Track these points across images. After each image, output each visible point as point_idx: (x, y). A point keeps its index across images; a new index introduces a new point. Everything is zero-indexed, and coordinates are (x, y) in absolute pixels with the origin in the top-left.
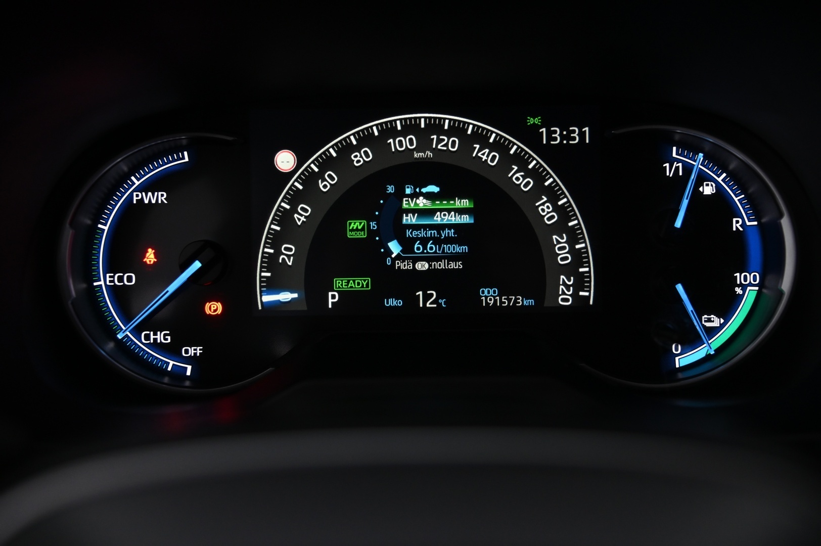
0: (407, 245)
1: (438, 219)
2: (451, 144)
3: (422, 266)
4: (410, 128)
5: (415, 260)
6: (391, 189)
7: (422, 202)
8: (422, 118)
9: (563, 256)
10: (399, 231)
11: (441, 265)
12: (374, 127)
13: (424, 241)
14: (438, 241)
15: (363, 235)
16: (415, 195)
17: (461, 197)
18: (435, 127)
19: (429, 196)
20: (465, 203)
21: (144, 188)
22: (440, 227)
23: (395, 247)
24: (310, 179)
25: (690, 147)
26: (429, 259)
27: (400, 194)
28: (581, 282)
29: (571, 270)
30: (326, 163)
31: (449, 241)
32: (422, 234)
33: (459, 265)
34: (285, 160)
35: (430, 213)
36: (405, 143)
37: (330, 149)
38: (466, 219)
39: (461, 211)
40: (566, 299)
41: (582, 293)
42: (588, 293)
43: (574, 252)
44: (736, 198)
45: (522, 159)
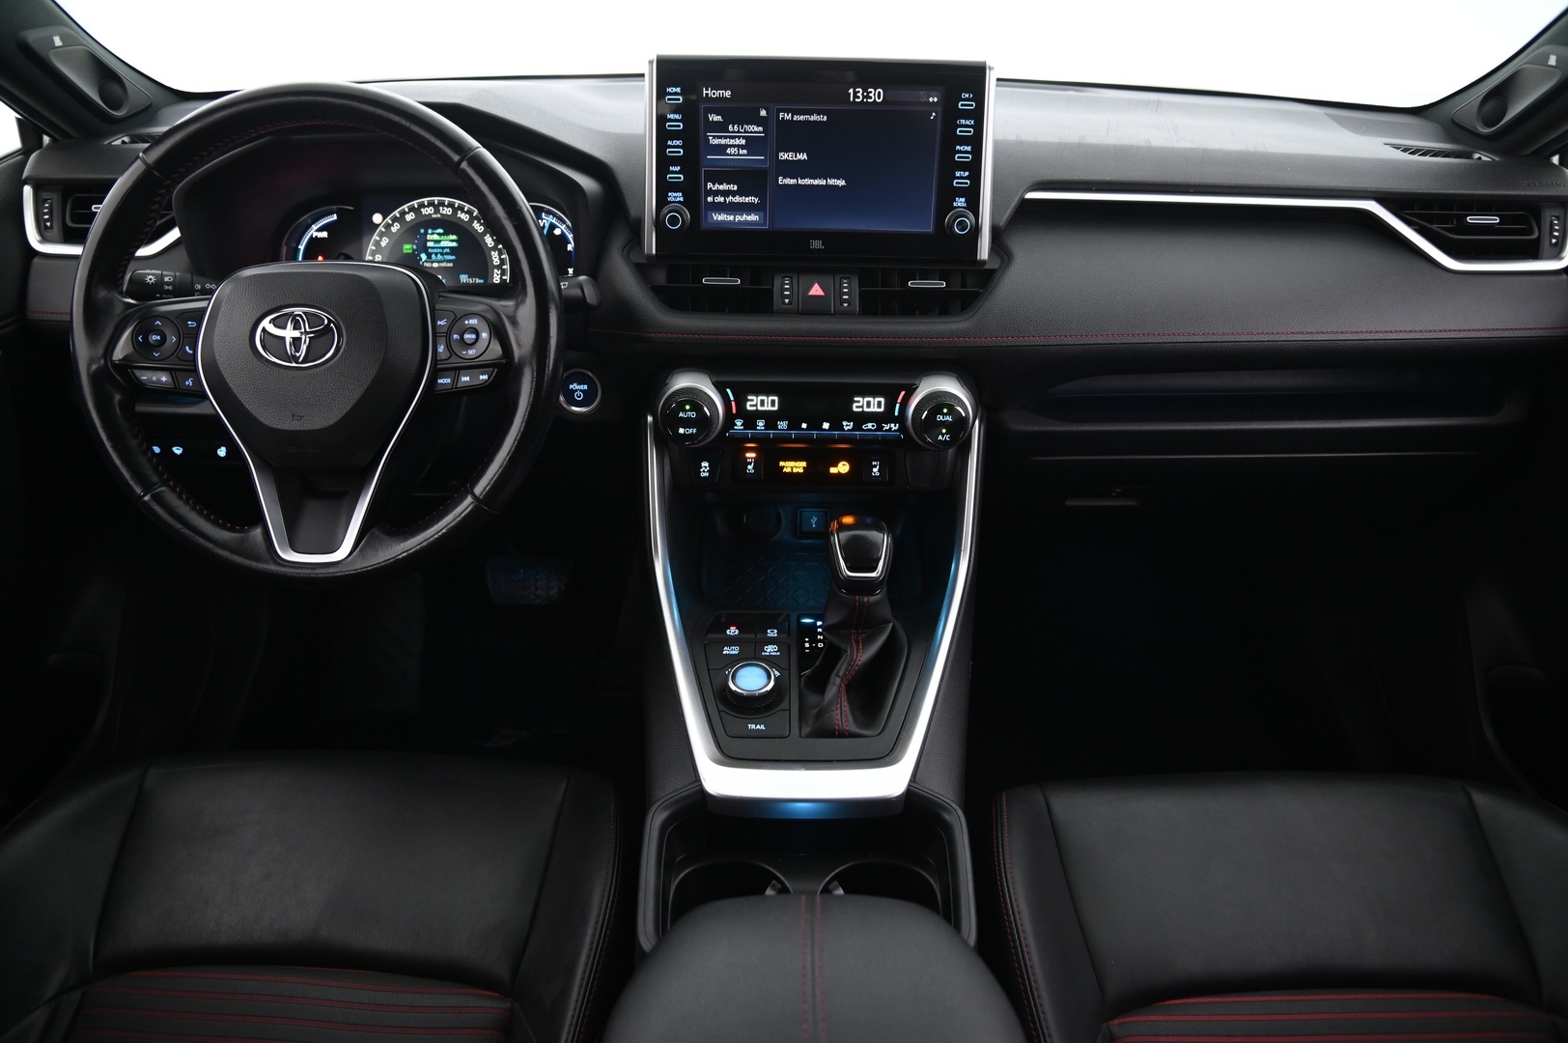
0: (429, 256)
1: (443, 244)
2: (448, 211)
3: (435, 265)
4: (431, 204)
5: (432, 262)
6: (422, 231)
7: (436, 237)
8: (436, 199)
9: (496, 261)
10: (425, 249)
11: (444, 265)
12: (415, 203)
13: (436, 254)
14: (442, 254)
15: (411, 251)
16: (432, 234)
17: (452, 234)
18: (442, 204)
19: (439, 234)
20: (454, 237)
21: (318, 230)
22: (443, 248)
23: (424, 257)
24: (388, 226)
25: (549, 213)
26: (439, 262)
27: (426, 233)
28: (503, 273)
29: (499, 267)
30: (395, 219)
31: (447, 254)
32: (435, 251)
33: (451, 265)
34: (377, 218)
35: (439, 241)
36: (428, 211)
37: (396, 213)
38: (454, 244)
39: (452, 241)
40: (497, 279)
41: (504, 277)
42: (507, 278)
43: (500, 259)
44: (570, 236)
45: (478, 219)
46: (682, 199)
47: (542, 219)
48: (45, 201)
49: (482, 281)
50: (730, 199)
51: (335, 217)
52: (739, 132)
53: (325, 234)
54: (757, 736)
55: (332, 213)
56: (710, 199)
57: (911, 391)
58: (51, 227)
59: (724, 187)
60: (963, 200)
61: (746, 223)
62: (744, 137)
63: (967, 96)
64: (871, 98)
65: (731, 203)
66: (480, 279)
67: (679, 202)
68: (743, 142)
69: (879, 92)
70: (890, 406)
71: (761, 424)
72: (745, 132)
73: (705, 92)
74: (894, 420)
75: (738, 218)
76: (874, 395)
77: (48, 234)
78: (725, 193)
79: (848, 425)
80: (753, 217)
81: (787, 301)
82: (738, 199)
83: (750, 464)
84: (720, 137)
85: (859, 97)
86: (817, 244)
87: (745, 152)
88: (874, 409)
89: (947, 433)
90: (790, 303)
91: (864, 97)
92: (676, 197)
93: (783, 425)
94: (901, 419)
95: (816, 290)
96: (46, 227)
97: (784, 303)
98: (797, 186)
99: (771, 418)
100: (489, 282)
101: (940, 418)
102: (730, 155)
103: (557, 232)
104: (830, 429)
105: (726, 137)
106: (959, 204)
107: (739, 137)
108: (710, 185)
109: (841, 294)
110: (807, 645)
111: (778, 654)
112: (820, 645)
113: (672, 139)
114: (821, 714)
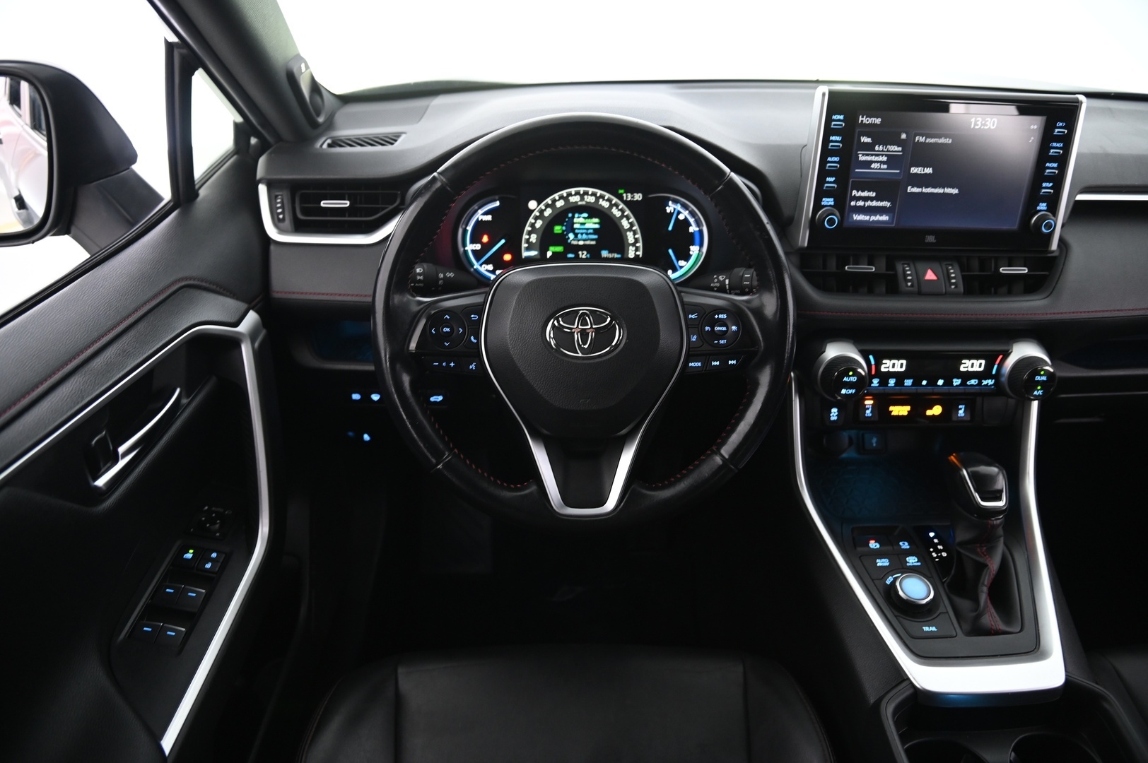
0: (576, 235)
1: (587, 226)
2: (592, 199)
3: (581, 243)
4: (577, 193)
5: (579, 240)
6: (570, 215)
7: (581, 220)
8: (582, 190)
9: (631, 240)
10: (573, 230)
11: (588, 243)
12: (564, 193)
13: (582, 234)
14: (587, 234)
15: (560, 232)
16: (579, 217)
17: (596, 218)
18: (586, 193)
19: (584, 218)
20: (597, 220)
21: (484, 214)
22: (588, 229)
23: (571, 236)
24: (542, 212)
25: (675, 202)
26: (584, 240)
27: (573, 217)
28: (637, 249)
29: (634, 245)
30: (547, 206)
31: (590, 234)
32: (581, 231)
33: (594, 243)
34: (532, 204)
35: (584, 224)
36: (573, 199)
37: (549, 201)
38: (597, 226)
39: (595, 223)
40: (631, 254)
41: (638, 253)
42: (640, 253)
43: (634, 238)
44: (692, 220)
45: (617, 205)
46: (832, 203)
47: (669, 206)
48: (276, 197)
49: (619, 256)
50: (869, 203)
51: (497, 204)
52: (882, 151)
53: (489, 218)
54: (930, 636)
55: (495, 200)
56: (853, 203)
57: (1006, 354)
58: (283, 219)
59: (866, 194)
60: (1045, 204)
61: (878, 222)
62: (886, 155)
63: (1061, 124)
64: (987, 125)
65: (869, 207)
66: (618, 253)
67: (830, 206)
68: (885, 159)
69: (994, 122)
70: (989, 367)
71: (892, 382)
72: (888, 151)
73: (861, 119)
74: (991, 377)
75: (873, 218)
76: (977, 358)
77: (281, 225)
78: (865, 199)
79: (956, 382)
80: (885, 218)
81: (909, 284)
82: (874, 203)
83: (868, 409)
84: (867, 155)
85: (978, 125)
86: (931, 239)
87: (885, 166)
88: (976, 368)
89: (1041, 389)
90: (912, 286)
91: (982, 125)
92: (828, 201)
93: (908, 382)
94: (997, 377)
95: (930, 275)
96: (279, 219)
97: (907, 286)
98: (921, 193)
99: (899, 377)
100: (625, 256)
101: (1038, 378)
102: (873, 169)
103: (681, 217)
104: (944, 385)
105: (872, 155)
106: (1042, 208)
107: (882, 155)
108: (854, 192)
109: (950, 278)
110: (934, 555)
111: (919, 564)
112: (944, 554)
113: (832, 156)
114: (979, 616)
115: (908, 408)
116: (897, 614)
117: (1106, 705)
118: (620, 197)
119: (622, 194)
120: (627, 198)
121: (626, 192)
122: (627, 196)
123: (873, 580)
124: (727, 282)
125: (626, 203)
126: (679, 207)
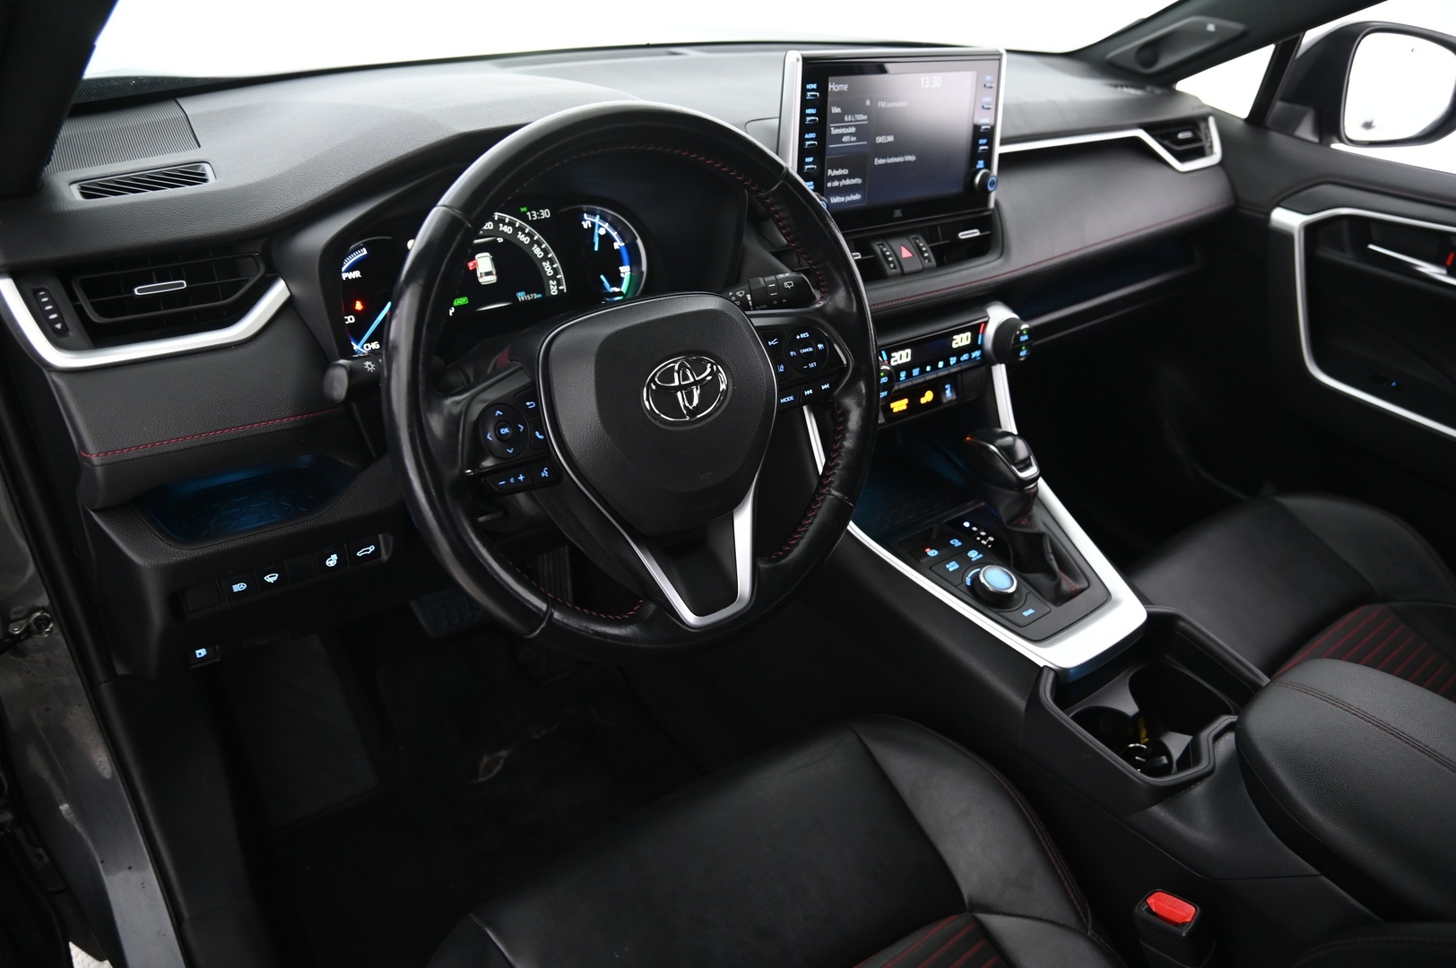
9: (549, 272)
21: (349, 270)
25: (593, 214)
28: (559, 284)
29: (553, 277)
40: (554, 291)
41: (561, 288)
42: (563, 287)
43: (553, 269)
44: (614, 234)
45: (522, 229)
46: (812, 187)
47: (585, 220)
49: (540, 296)
50: (844, 182)
51: (364, 252)
52: (851, 121)
54: (1034, 619)
55: (359, 248)
56: (829, 185)
57: (987, 321)
58: (65, 328)
59: (839, 172)
60: (982, 162)
61: (853, 202)
62: (855, 126)
64: (933, 84)
65: (844, 186)
66: (537, 293)
68: (853, 130)
70: (974, 338)
71: (903, 375)
72: (856, 121)
73: (829, 87)
74: (978, 348)
75: (849, 198)
76: (964, 332)
77: (63, 340)
78: (839, 178)
79: (951, 361)
80: (857, 197)
81: (892, 265)
82: (848, 182)
84: (838, 127)
85: (926, 84)
86: (898, 213)
87: (854, 139)
88: (965, 342)
89: (1025, 349)
90: (895, 267)
91: (930, 83)
92: (808, 186)
93: (916, 372)
94: (981, 347)
95: (905, 253)
96: (56, 331)
97: (890, 268)
98: (887, 164)
99: (907, 367)
100: (547, 295)
101: (1022, 339)
102: (845, 143)
103: (602, 232)
104: (943, 366)
105: (842, 127)
106: (981, 167)
107: (851, 126)
108: (830, 172)
109: (922, 253)
110: (984, 542)
111: (981, 556)
112: (991, 539)
113: (808, 133)
114: (1058, 585)
115: (905, 401)
116: (997, 610)
117: (1182, 624)
118: (523, 217)
119: (525, 212)
120: (532, 217)
121: (530, 210)
122: (532, 214)
123: (956, 587)
124: (749, 297)
125: (531, 223)
126: (597, 220)
